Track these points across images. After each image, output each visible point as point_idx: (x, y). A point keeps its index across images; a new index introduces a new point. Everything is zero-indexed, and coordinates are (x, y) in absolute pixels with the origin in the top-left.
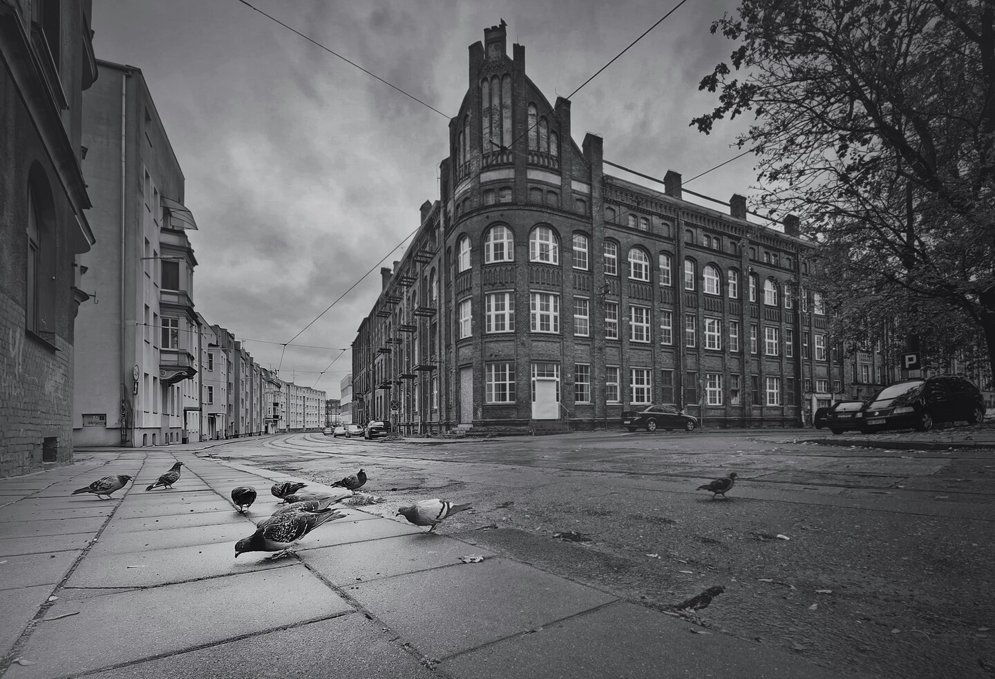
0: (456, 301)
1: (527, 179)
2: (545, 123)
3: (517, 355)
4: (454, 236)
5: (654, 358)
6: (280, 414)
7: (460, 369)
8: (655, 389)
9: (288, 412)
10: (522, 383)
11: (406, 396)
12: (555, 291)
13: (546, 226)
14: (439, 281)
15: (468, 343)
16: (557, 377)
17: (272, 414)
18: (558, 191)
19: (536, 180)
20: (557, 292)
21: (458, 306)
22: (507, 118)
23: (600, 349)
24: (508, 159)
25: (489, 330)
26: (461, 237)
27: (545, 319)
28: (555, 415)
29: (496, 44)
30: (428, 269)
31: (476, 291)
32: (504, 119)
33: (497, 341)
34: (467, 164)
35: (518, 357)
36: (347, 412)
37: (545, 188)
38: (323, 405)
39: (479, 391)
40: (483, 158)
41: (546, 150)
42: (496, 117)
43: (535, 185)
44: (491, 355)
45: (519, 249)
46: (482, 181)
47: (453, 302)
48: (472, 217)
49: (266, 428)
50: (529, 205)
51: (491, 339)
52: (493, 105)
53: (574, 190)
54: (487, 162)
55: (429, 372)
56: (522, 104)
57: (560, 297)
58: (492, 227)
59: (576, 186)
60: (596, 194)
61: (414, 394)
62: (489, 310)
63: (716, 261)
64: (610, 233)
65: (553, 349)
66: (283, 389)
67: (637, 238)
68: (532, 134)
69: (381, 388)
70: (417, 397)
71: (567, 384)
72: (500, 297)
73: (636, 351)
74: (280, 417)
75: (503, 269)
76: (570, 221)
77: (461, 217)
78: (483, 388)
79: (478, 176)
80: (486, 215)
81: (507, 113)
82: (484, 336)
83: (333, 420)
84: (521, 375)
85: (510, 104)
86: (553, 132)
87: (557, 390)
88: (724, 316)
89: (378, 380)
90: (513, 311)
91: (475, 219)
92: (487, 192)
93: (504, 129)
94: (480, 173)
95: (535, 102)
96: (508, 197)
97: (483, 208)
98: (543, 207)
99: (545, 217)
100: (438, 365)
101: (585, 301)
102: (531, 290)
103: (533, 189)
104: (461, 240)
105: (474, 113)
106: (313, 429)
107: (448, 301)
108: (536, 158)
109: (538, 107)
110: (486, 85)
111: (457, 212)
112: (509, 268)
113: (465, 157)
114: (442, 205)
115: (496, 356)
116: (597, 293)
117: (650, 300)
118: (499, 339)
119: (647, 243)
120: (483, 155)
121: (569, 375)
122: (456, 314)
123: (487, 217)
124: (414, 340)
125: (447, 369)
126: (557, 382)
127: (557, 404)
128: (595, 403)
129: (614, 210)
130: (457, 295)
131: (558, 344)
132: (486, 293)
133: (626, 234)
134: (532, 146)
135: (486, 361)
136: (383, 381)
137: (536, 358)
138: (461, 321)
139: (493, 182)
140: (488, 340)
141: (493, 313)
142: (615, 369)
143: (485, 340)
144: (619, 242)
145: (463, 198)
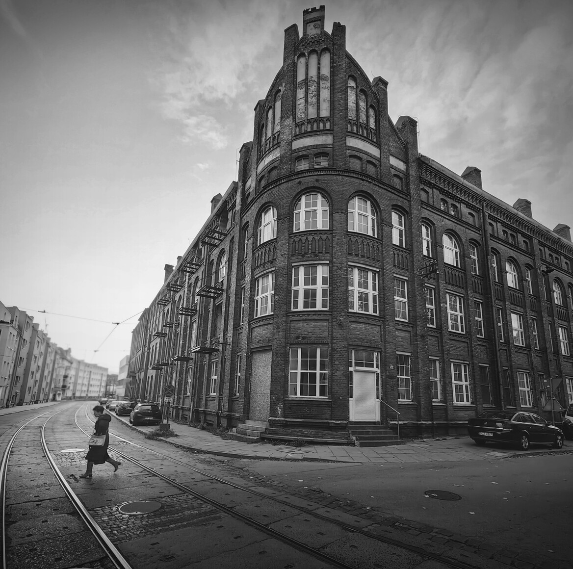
0: (252, 276)
1: (346, 146)
2: (364, 97)
3: (333, 338)
4: (254, 209)
5: (472, 351)
6: (68, 385)
7: (252, 353)
8: (475, 387)
9: (75, 384)
10: (338, 373)
11: (178, 378)
12: (374, 267)
13: (365, 195)
14: (230, 260)
15: (267, 322)
16: (377, 367)
17: (61, 384)
18: (377, 162)
19: (356, 148)
20: (377, 268)
21: (254, 281)
22: (325, 88)
23: (423, 336)
24: (325, 126)
25: (296, 306)
26: (264, 209)
27: (363, 298)
28: (375, 416)
29: (316, 23)
30: (216, 252)
31: (281, 262)
32: (321, 89)
33: (306, 320)
34: (276, 135)
35: (334, 341)
36: (122, 387)
37: (365, 157)
38: (105, 378)
39: (280, 382)
40: (296, 127)
41: (365, 122)
42: (313, 88)
43: (354, 153)
44: (298, 337)
45: (337, 216)
46: (293, 148)
47: (248, 278)
48: (280, 184)
49: (54, 395)
50: (347, 172)
51: (298, 318)
52: (309, 77)
53: (392, 165)
54: (300, 130)
55: (207, 355)
56: (342, 75)
57: (381, 275)
58: (304, 194)
59: (393, 161)
60: (413, 172)
61: (186, 377)
62: (297, 284)
63: (515, 257)
64: (426, 213)
65: (373, 332)
66: (74, 365)
67: (450, 222)
68: (351, 104)
69: (153, 368)
70: (190, 380)
71: (389, 377)
72: (311, 269)
73: (454, 342)
74: (67, 387)
75: (316, 238)
76: (390, 194)
77: (265, 187)
78: (286, 377)
79: (290, 143)
80: (298, 180)
81: (326, 85)
82: (288, 313)
83: (111, 390)
84: (337, 363)
85: (329, 76)
86: (372, 106)
87: (378, 385)
88: (526, 312)
89: (151, 362)
90: (326, 287)
91: (285, 185)
92: (300, 158)
93: (321, 99)
94: (292, 141)
95: (355, 75)
96: (324, 163)
97: (293, 175)
98: (363, 175)
99: (366, 186)
100: (220, 347)
101: (403, 281)
102: (350, 263)
103: (352, 156)
104: (262, 212)
105: (288, 85)
106: (94, 397)
107: (240, 277)
108: (355, 128)
109: (358, 81)
110: (302, 60)
111: (259, 185)
112: (324, 237)
113: (273, 128)
114: (240, 184)
115: (304, 338)
116: (418, 273)
117: (463, 288)
118: (309, 318)
119: (459, 229)
120: (296, 123)
121: (392, 367)
122: (251, 290)
123: (300, 183)
124: (192, 323)
125: (234, 353)
126: (378, 374)
127: (377, 403)
128: (419, 402)
129: (427, 192)
130: (253, 270)
131: (378, 329)
132: (293, 265)
133: (440, 217)
134: (352, 115)
135: (291, 344)
136: (156, 362)
137: (355, 343)
138: (256, 298)
139: (307, 148)
140: (294, 318)
141: (301, 288)
142: (435, 361)
143: (291, 319)
144: (434, 224)
145: (269, 168)
